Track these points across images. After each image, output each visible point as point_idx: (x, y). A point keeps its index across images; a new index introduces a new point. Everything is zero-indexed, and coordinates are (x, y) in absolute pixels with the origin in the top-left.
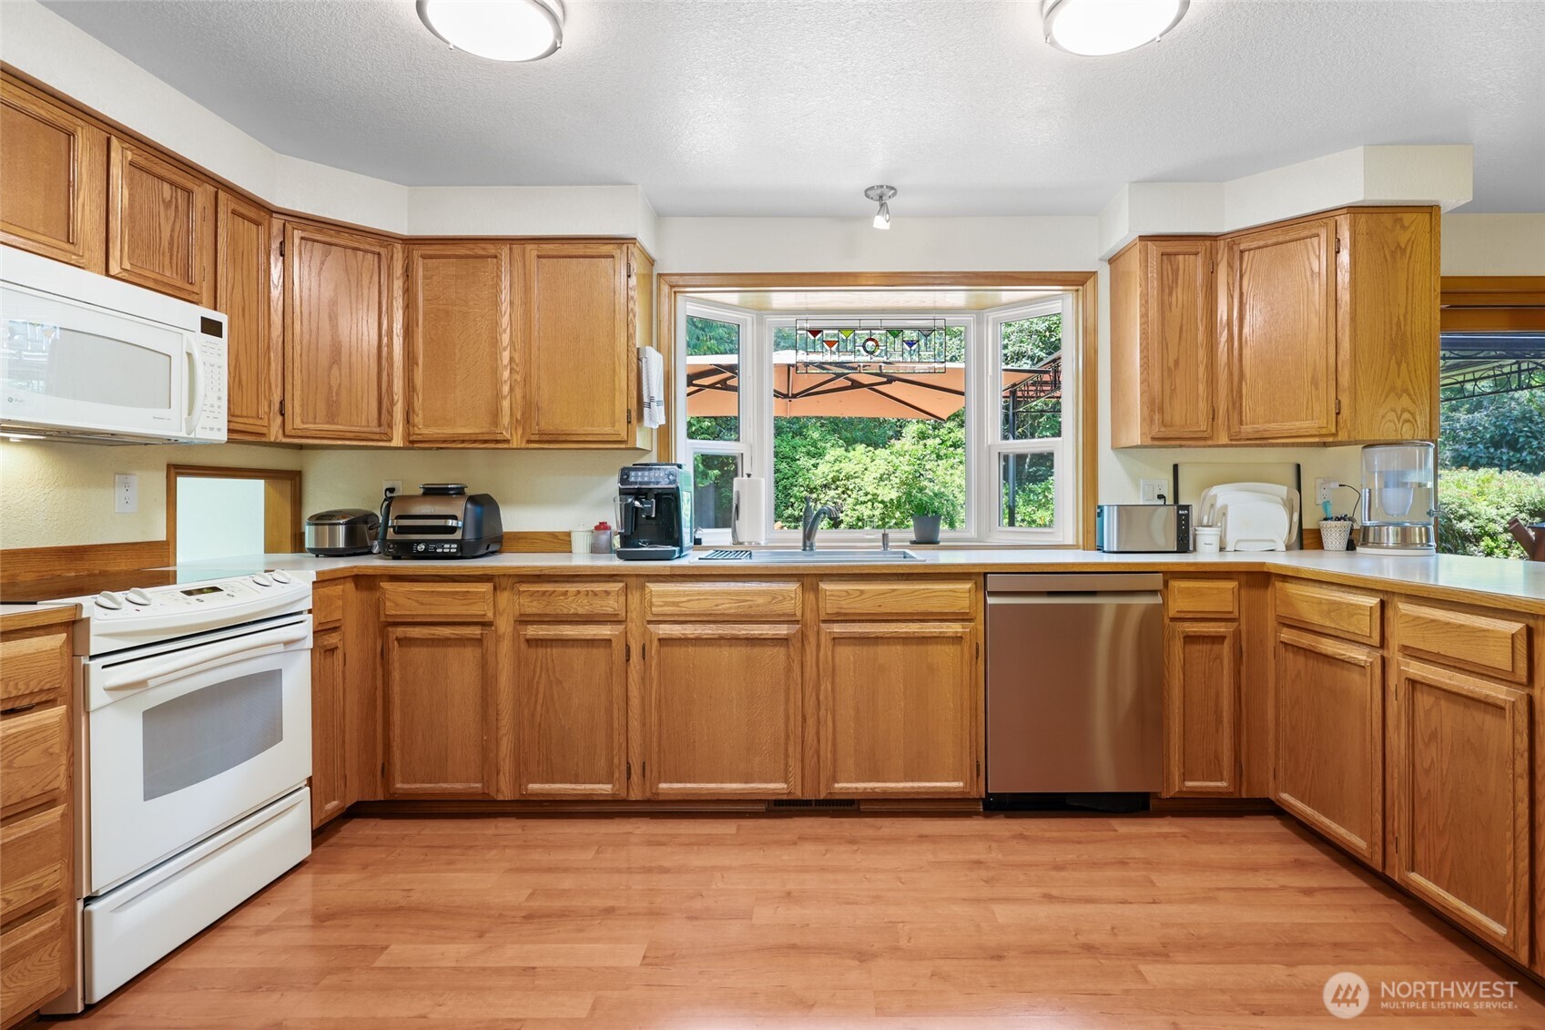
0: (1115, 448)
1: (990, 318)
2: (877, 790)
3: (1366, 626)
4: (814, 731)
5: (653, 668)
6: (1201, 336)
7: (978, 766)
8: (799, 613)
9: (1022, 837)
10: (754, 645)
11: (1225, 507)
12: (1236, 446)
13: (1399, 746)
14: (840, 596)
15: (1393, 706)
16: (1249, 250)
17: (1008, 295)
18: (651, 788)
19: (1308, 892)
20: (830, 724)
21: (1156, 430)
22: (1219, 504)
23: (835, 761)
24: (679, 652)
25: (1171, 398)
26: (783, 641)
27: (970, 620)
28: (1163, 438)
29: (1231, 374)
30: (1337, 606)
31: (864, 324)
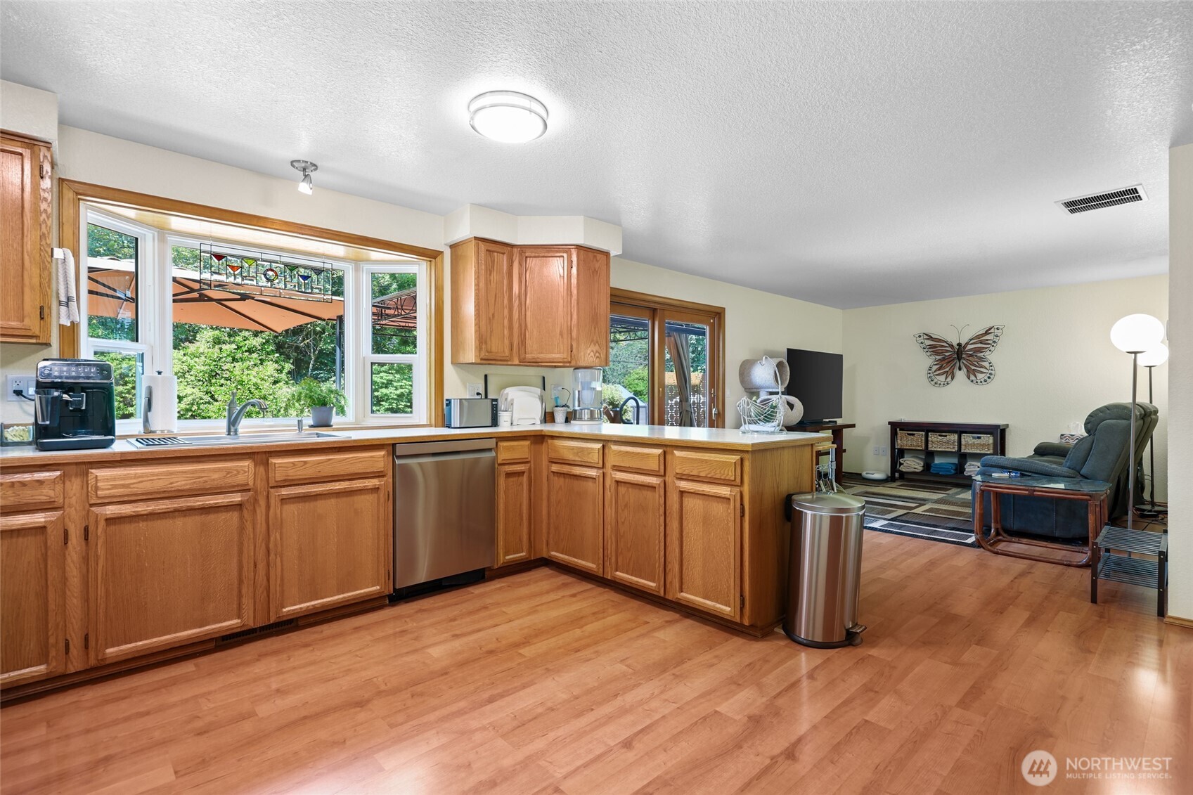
0: (455, 363)
1: (365, 268)
2: (317, 606)
3: (595, 458)
4: (264, 573)
5: (99, 546)
6: (506, 302)
7: (389, 573)
8: (251, 483)
9: (421, 611)
10: (209, 513)
11: (512, 400)
12: (522, 366)
13: (611, 514)
14: (287, 467)
15: (608, 494)
16: (530, 257)
17: (376, 254)
18: (97, 656)
19: (574, 595)
20: (279, 564)
21: (483, 354)
22: (509, 399)
23: (282, 592)
24: (128, 529)
25: (491, 336)
26: (239, 506)
27: (383, 476)
28: (487, 359)
29: (520, 325)
30: (582, 449)
31: (265, 257)
